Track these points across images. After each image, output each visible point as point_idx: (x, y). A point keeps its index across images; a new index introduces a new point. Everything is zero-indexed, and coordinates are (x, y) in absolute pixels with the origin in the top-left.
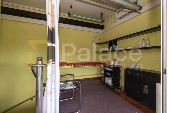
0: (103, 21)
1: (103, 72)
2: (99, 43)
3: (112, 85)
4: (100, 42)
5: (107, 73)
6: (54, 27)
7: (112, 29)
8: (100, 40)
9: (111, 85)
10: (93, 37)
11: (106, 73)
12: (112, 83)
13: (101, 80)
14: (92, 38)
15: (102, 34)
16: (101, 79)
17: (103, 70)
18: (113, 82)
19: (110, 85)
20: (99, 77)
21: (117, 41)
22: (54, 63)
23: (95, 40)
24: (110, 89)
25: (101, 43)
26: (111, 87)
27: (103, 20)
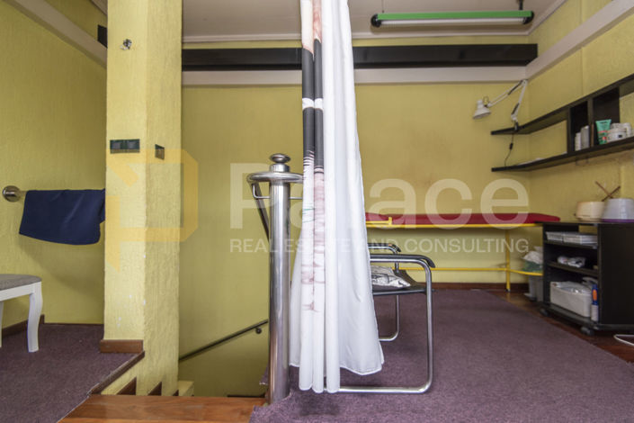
0: (529, 20)
1: (536, 257)
2: (511, 125)
3: (595, 318)
4: (517, 124)
5: (562, 260)
6: (321, 37)
7: (584, 49)
8: (513, 112)
9: (590, 318)
10: (480, 101)
11: (556, 260)
12: (595, 308)
13: (526, 294)
14: (476, 109)
15: (525, 85)
16: (528, 292)
17: (540, 248)
18: (602, 301)
19: (583, 317)
20: (513, 285)
21: (621, 99)
22: (321, 170)
23: (489, 113)
24: (586, 334)
25: (520, 124)
26: (587, 325)
27: (533, 14)
